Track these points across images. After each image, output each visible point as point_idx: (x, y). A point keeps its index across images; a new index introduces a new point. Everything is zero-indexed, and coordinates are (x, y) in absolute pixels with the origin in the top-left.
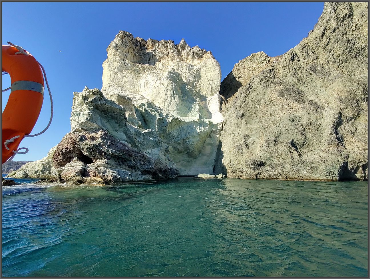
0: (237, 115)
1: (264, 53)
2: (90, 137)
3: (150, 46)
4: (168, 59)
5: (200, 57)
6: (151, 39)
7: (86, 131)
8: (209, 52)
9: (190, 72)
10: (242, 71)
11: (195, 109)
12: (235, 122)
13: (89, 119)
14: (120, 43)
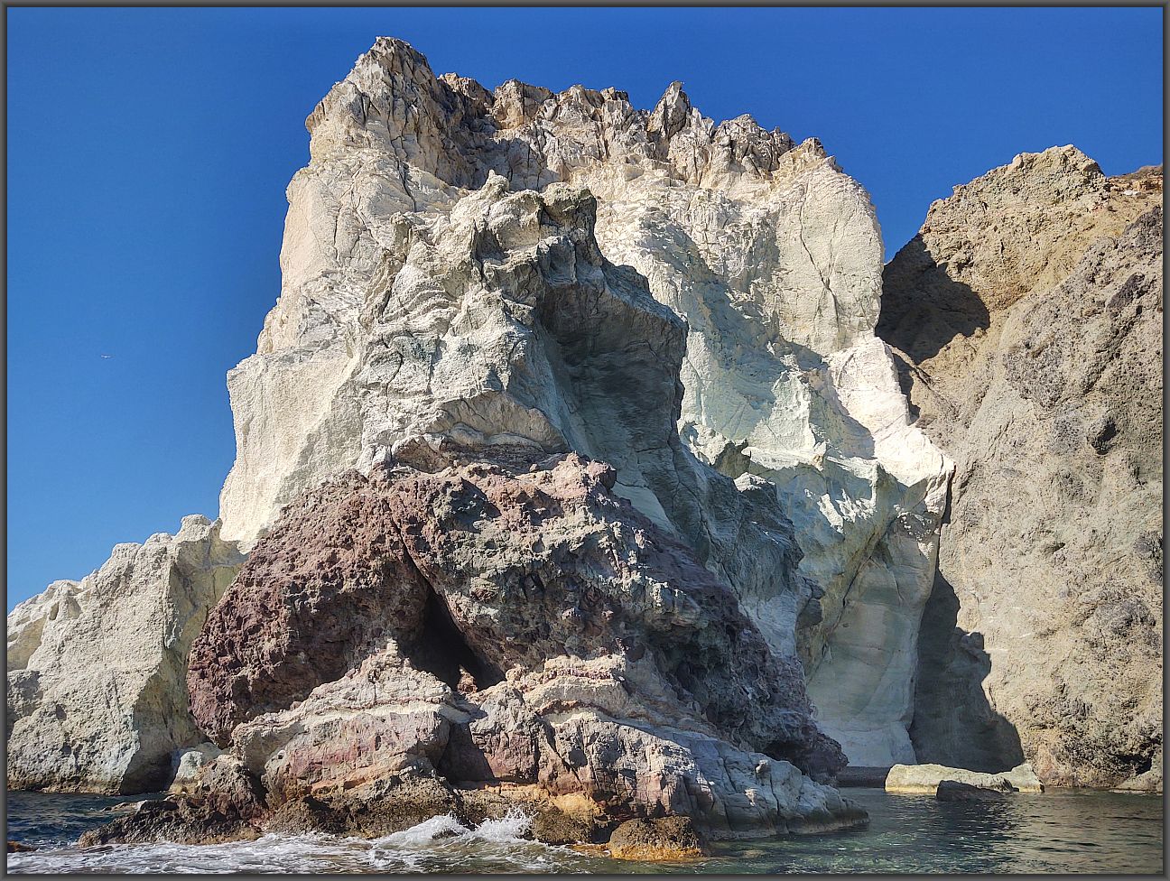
0: (1064, 431)
1: (1079, 153)
3: (513, 115)
4: (610, 172)
5: (766, 166)
6: (517, 84)
8: (809, 141)
9: (729, 231)
11: (791, 407)
12: (1054, 470)
14: (378, 91)
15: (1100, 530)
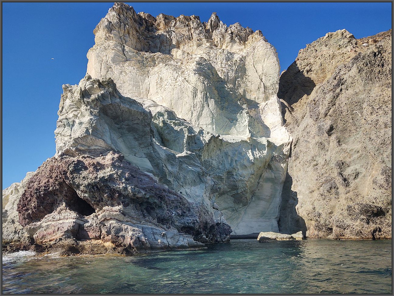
0: (320, 128)
1: (347, 32)
2: (94, 163)
3: (162, 26)
4: (192, 44)
5: (243, 40)
6: (163, 15)
7: (84, 153)
8: (257, 31)
9: (229, 63)
10: (312, 61)
11: (243, 122)
12: (317, 141)
13: (90, 131)
14: (115, 21)
15: (327, 160)
